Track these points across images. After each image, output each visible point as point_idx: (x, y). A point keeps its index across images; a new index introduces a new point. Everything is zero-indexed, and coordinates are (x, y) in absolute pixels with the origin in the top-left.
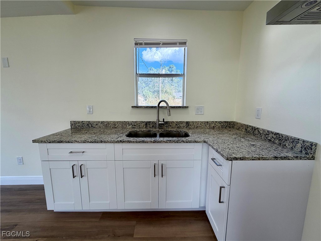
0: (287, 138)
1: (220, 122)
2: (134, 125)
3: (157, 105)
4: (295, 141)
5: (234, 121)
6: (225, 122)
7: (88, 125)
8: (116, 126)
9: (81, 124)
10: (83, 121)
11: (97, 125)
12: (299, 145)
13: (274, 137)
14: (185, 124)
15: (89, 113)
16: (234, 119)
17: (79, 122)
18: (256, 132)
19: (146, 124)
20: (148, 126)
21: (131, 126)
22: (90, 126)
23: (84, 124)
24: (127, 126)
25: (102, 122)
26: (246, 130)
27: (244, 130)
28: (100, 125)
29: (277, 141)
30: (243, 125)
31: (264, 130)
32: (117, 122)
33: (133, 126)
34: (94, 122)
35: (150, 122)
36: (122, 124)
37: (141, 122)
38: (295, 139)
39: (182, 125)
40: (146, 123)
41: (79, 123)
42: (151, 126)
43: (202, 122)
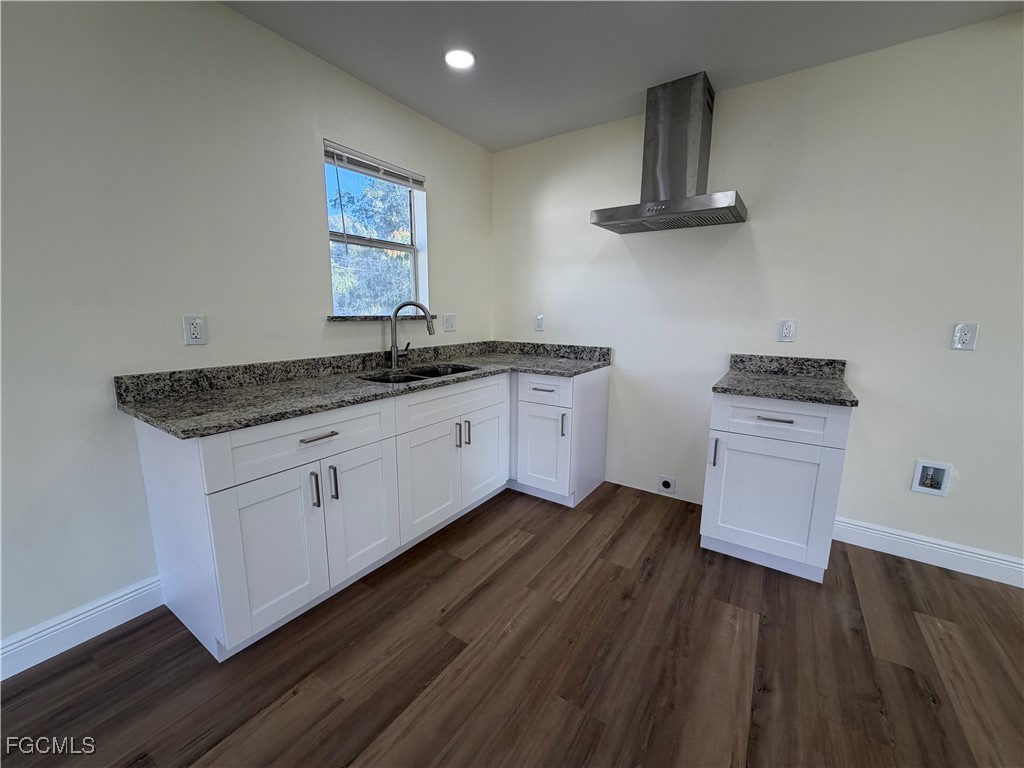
0: (584, 349)
1: (479, 344)
2: (338, 367)
3: (391, 313)
4: (593, 350)
5: (492, 340)
6: (485, 343)
7: (196, 382)
8: (290, 375)
9: (168, 382)
10: (174, 373)
11: (229, 378)
12: (597, 354)
13: (568, 351)
14: (432, 353)
15: (194, 341)
16: (492, 337)
17: (157, 378)
18: (541, 350)
19: (364, 361)
20: (368, 363)
21: (330, 369)
22: (205, 384)
23: (180, 380)
24: (321, 370)
25: (245, 367)
26: (522, 350)
27: (517, 352)
28: (241, 376)
29: (572, 356)
30: (513, 345)
31: (553, 346)
32: (293, 362)
33: (336, 370)
34: (220, 370)
35: (372, 354)
36: (306, 367)
37: (352, 356)
38: (592, 348)
39: (428, 356)
40: (364, 358)
41: (158, 380)
42: (374, 364)
43: (456, 346)
